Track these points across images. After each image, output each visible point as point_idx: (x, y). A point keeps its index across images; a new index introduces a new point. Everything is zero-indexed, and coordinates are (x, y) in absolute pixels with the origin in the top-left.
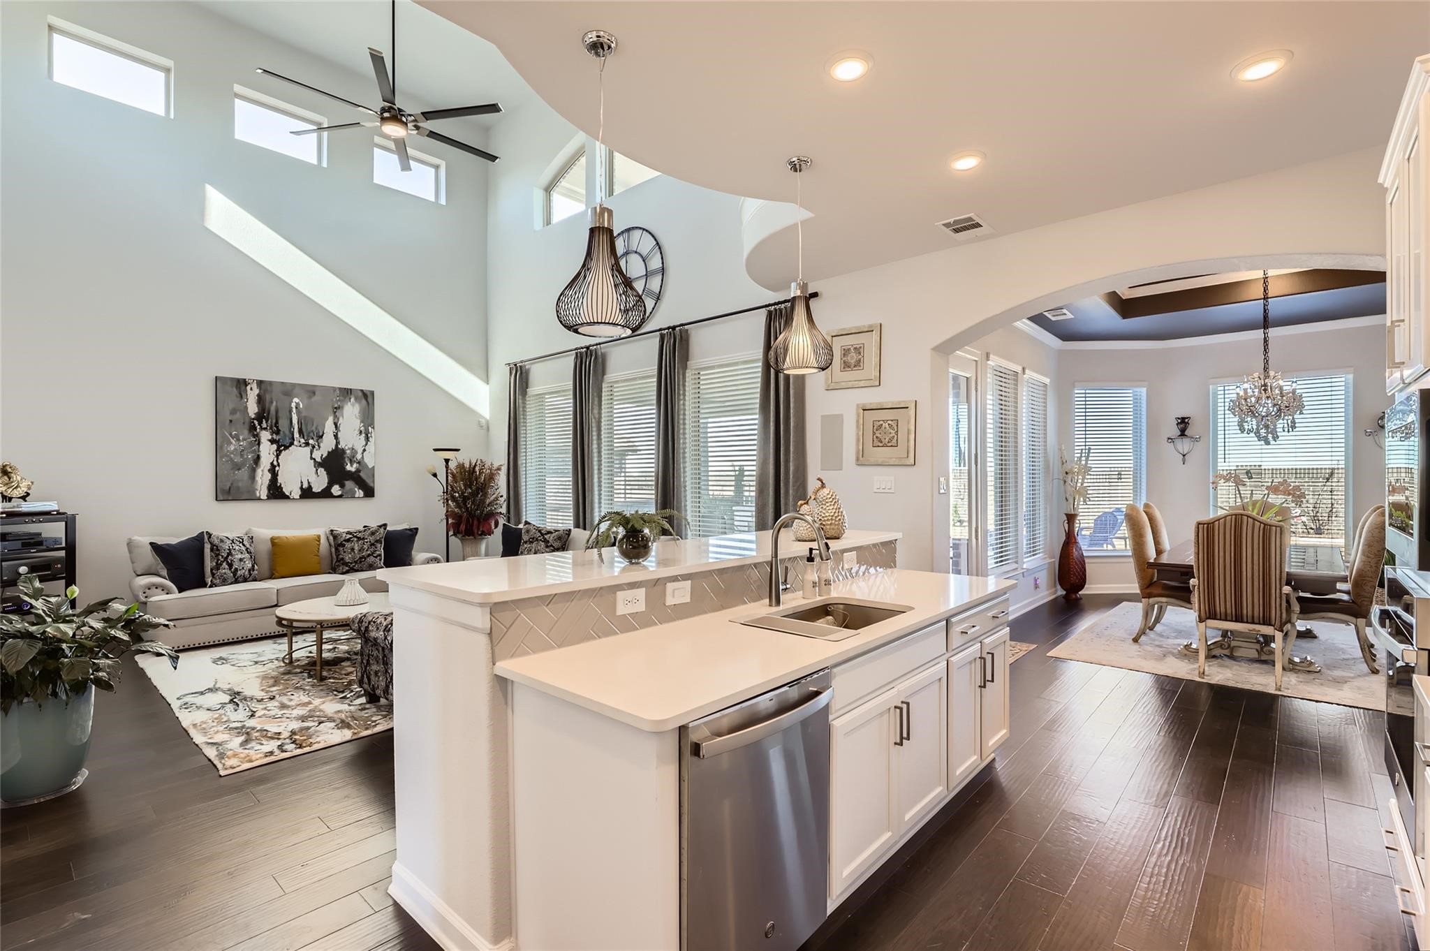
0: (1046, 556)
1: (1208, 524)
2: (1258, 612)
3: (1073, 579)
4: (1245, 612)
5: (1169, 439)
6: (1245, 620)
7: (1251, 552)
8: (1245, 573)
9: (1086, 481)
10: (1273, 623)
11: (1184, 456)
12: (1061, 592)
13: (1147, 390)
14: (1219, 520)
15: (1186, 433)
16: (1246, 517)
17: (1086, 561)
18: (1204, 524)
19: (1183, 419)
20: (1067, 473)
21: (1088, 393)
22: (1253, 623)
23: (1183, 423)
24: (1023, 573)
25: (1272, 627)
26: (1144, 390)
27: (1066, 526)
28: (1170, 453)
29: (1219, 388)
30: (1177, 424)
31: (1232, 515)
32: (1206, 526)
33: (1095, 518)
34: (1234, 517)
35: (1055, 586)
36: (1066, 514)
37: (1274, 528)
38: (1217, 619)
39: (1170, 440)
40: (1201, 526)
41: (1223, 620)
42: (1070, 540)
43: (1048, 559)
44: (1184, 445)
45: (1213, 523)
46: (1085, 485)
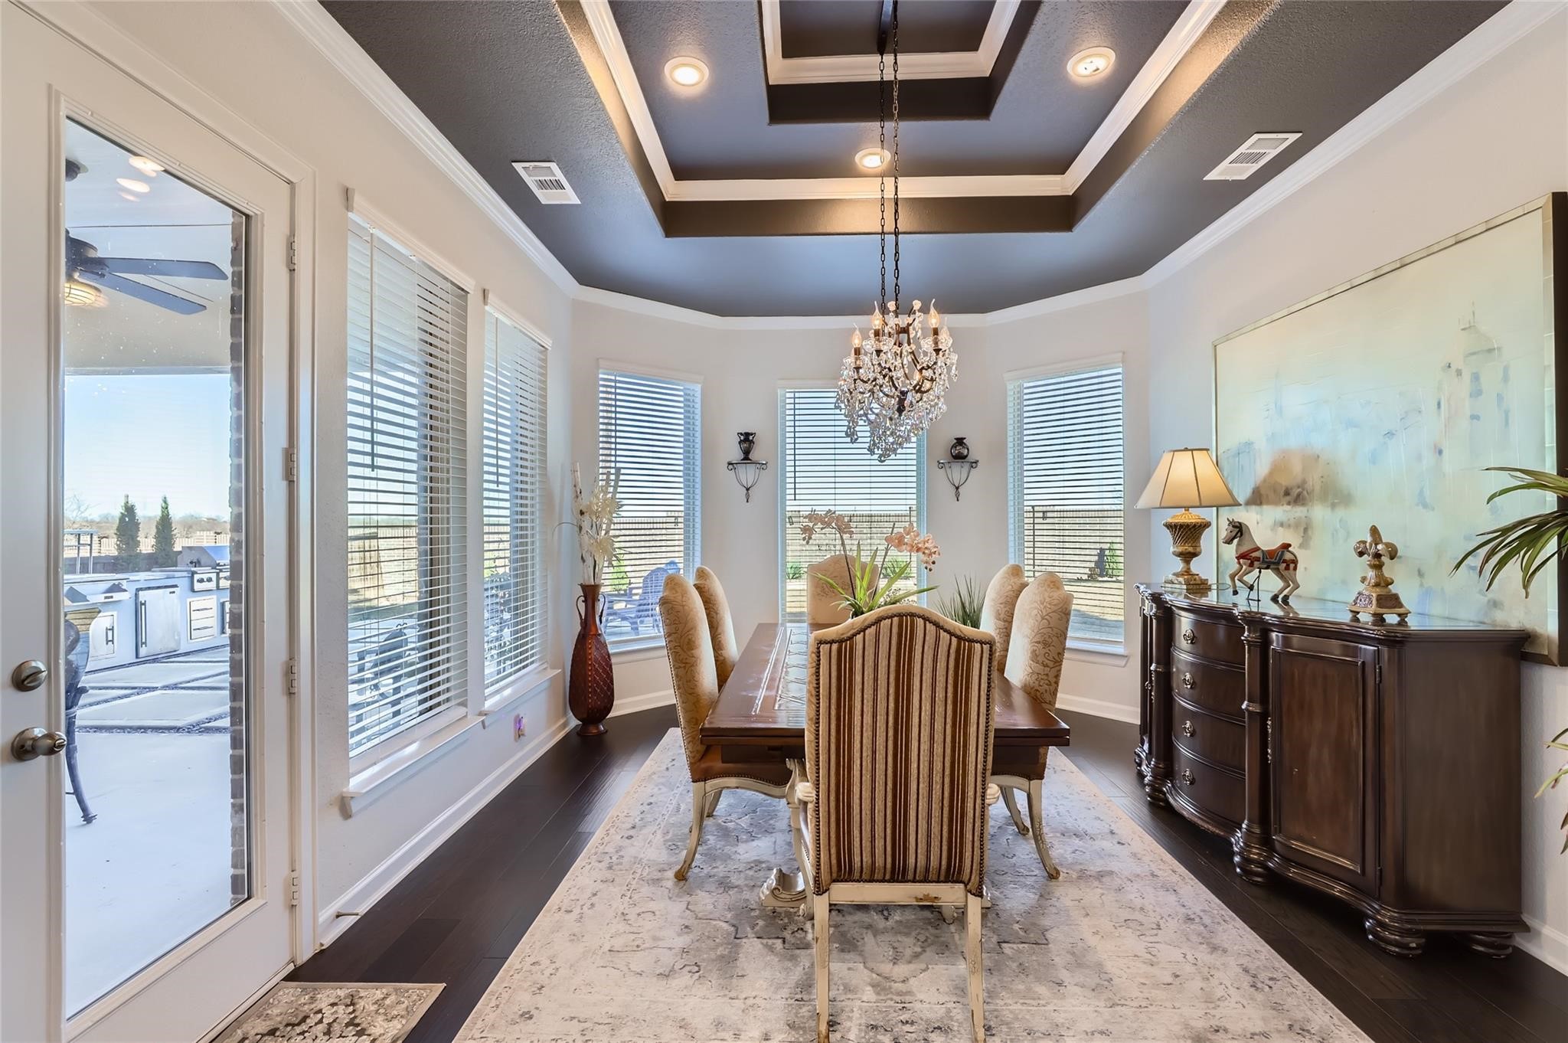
0: (545, 666)
1: (841, 642)
2: (938, 858)
3: (592, 701)
4: (911, 861)
5: (730, 464)
6: (910, 876)
7: (929, 713)
8: (914, 765)
9: (612, 527)
10: (966, 878)
11: (748, 489)
12: (574, 722)
13: (702, 390)
14: (864, 630)
15: (750, 457)
16: (920, 622)
17: (614, 660)
18: (831, 642)
19: (747, 435)
20: (582, 513)
21: (620, 382)
22: (925, 880)
23: (747, 440)
24: (483, 722)
25: (962, 886)
26: (698, 388)
27: (582, 607)
28: (730, 483)
29: (788, 395)
30: (740, 443)
31: (891, 617)
32: (835, 646)
33: (645, 574)
34: (896, 619)
35: (565, 714)
36: (581, 585)
37: (978, 646)
38: (854, 881)
39: (731, 467)
40: (824, 648)
41: (866, 881)
42: (588, 633)
43: (549, 670)
44: (748, 474)
45: (851, 638)
46: (612, 533)
